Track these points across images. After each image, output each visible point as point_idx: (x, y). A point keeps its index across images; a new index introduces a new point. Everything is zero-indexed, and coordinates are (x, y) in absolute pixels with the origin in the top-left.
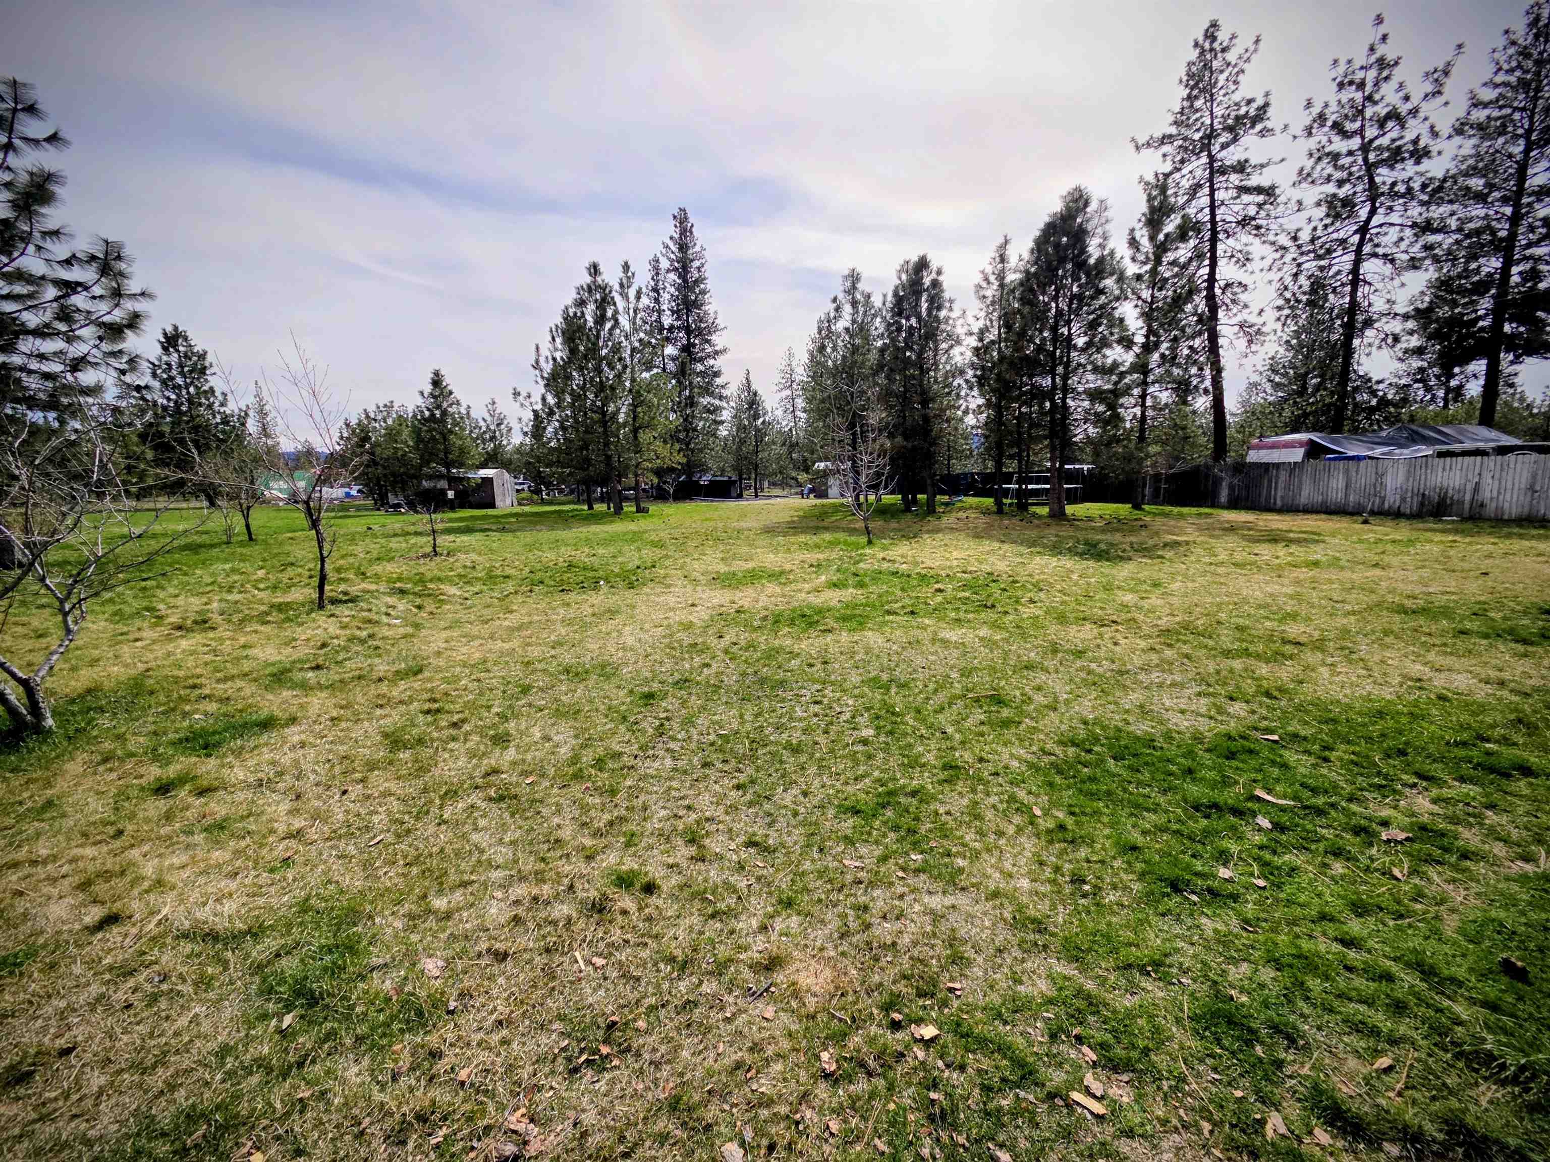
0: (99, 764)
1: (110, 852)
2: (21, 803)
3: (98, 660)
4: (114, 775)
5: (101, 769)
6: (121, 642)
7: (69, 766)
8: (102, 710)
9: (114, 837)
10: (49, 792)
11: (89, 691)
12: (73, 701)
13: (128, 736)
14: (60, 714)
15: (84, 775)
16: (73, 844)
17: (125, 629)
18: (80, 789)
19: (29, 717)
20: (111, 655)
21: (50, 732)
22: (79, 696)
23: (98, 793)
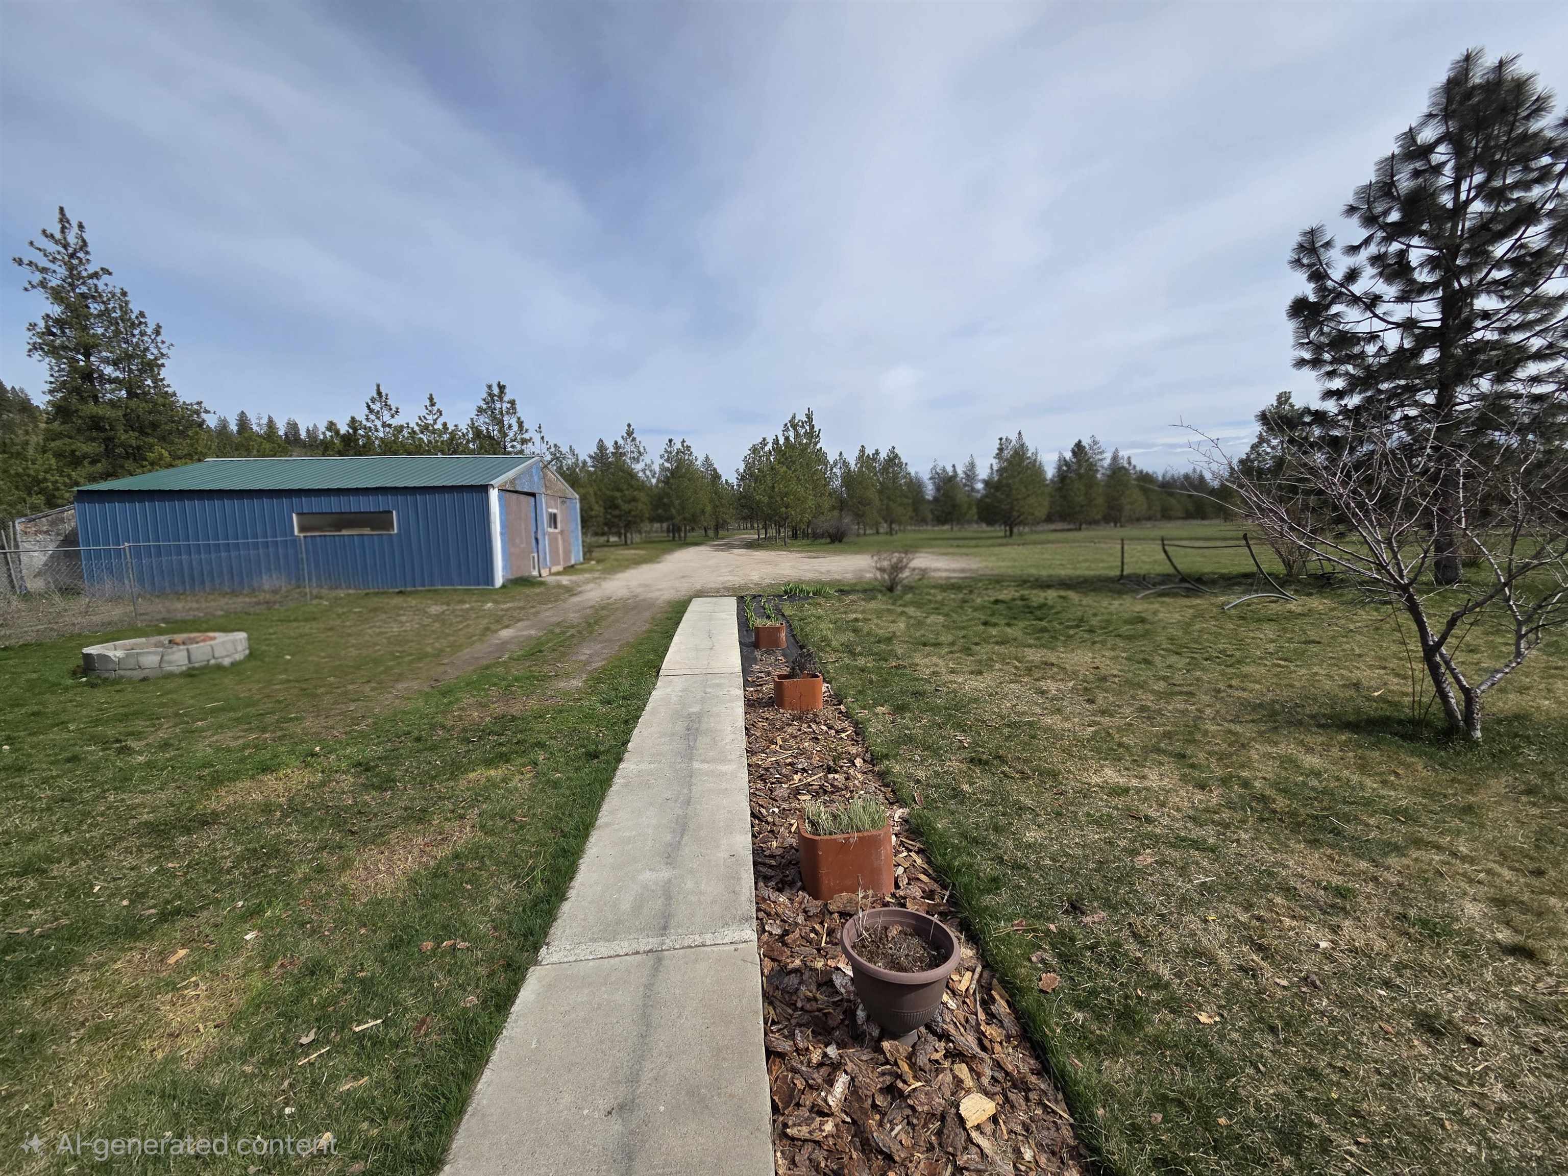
0: (1522, 793)
1: (1527, 885)
2: (1445, 796)
3: (1528, 688)
4: (1535, 811)
5: (1524, 799)
6: (1553, 676)
7: (1492, 782)
8: (1529, 741)
9: (1532, 873)
10: (1472, 799)
11: (1517, 717)
12: (1499, 722)
13: (1557, 778)
14: (1487, 729)
15: (1506, 797)
16: (1491, 857)
17: (1560, 664)
18: (1500, 809)
19: (1462, 723)
20: (1542, 686)
21: (1476, 743)
22: (1506, 718)
23: (1518, 820)
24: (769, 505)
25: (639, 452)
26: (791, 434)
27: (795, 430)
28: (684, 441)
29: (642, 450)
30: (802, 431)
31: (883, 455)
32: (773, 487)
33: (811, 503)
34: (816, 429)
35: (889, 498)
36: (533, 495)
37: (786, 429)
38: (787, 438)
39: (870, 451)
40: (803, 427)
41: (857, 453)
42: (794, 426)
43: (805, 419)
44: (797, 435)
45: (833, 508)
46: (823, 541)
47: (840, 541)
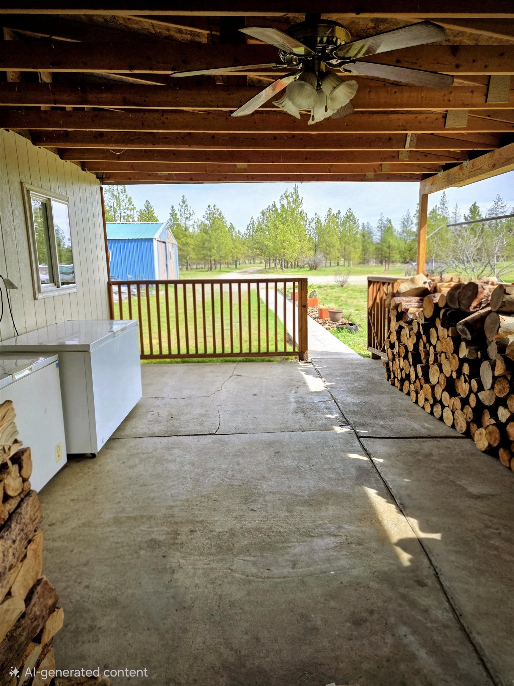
24: (274, 248)
25: (190, 214)
26: (285, 202)
27: (287, 199)
28: (215, 206)
29: (192, 212)
30: (291, 199)
31: (343, 214)
32: (276, 237)
33: (297, 246)
34: (300, 197)
35: (345, 243)
36: (165, 243)
37: (282, 199)
38: (283, 206)
39: (334, 212)
40: (292, 197)
41: (326, 213)
42: (287, 197)
43: (293, 191)
44: (289, 203)
45: (310, 249)
46: (305, 269)
47: (315, 269)
